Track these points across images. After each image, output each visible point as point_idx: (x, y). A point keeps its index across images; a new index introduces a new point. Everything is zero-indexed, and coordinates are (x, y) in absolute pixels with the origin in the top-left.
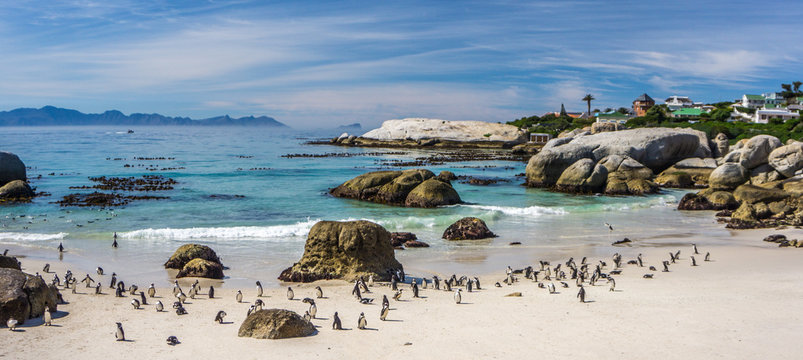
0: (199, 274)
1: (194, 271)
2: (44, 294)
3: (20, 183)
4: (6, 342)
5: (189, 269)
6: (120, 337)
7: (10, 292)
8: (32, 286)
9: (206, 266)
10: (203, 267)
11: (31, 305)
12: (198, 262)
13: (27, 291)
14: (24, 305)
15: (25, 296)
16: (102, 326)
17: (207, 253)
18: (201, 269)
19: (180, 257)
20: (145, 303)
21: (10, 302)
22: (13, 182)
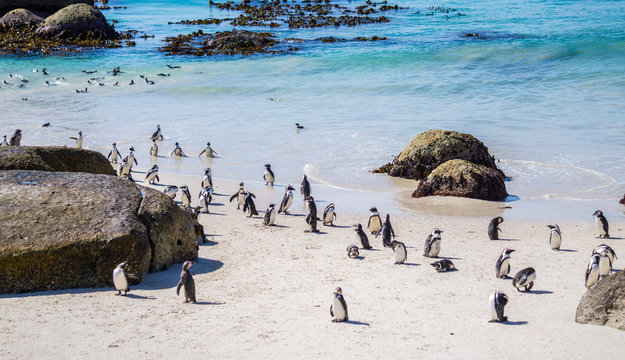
0: (460, 190)
1: (449, 186)
2: (178, 226)
3: (84, 9)
4: (113, 319)
5: (439, 181)
6: (340, 315)
7: (115, 222)
8: (154, 208)
9: (474, 175)
10: (468, 177)
11: (153, 246)
12: (456, 167)
13: (145, 218)
14: (141, 247)
15: (143, 229)
16: (294, 290)
17: (472, 150)
18: (463, 180)
19: (418, 155)
20: (367, 247)
21: (115, 241)
22: (70, 7)
